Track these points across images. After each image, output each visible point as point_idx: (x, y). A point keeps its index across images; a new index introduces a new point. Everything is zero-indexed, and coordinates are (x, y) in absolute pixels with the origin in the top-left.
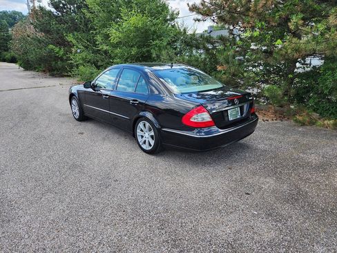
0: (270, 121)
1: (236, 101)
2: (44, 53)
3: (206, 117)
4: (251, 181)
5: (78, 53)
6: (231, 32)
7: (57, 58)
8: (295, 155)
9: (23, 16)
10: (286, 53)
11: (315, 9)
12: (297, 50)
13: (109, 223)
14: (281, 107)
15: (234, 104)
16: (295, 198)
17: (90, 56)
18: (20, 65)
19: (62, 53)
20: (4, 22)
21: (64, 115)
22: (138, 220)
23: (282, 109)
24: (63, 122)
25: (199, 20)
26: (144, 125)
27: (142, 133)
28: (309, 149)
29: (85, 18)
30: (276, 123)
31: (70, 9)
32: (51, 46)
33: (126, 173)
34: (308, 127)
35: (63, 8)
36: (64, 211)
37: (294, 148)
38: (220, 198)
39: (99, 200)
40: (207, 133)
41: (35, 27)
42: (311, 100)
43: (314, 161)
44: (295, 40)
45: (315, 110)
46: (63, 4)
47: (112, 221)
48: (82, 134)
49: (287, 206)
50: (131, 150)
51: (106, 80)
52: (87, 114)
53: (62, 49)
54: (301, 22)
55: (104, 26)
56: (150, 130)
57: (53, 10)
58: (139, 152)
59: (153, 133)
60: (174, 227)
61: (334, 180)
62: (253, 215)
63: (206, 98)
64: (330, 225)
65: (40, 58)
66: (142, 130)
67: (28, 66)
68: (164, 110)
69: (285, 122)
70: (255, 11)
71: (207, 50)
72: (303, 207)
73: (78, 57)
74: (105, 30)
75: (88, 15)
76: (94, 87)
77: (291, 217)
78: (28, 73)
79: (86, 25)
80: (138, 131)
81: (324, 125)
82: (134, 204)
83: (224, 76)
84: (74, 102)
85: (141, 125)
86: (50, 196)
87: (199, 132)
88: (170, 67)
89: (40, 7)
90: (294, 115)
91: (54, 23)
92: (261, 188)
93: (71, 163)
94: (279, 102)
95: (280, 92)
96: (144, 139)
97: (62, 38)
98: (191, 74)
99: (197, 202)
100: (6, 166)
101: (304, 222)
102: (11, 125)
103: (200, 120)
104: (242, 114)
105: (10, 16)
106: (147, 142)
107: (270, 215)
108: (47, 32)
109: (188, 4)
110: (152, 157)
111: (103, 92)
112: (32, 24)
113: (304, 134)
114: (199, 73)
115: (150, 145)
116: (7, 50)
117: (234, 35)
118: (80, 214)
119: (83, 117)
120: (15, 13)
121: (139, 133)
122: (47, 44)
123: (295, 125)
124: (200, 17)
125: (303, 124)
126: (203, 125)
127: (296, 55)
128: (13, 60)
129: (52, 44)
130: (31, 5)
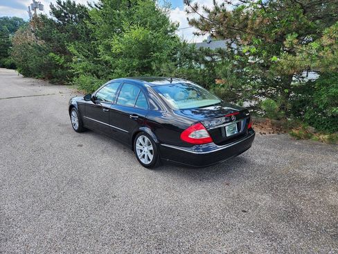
0: (267, 135)
1: (233, 118)
2: (44, 61)
3: (204, 134)
4: (247, 198)
5: (79, 63)
6: (229, 45)
7: (57, 66)
8: (291, 171)
9: (24, 22)
10: (282, 69)
11: (309, 27)
12: (293, 67)
13: (107, 242)
14: (278, 119)
15: (231, 121)
16: (291, 215)
17: (91, 66)
18: (20, 72)
19: (62, 61)
20: (5, 27)
21: (63, 125)
22: (136, 239)
23: (279, 122)
24: (62, 134)
25: (198, 35)
26: (144, 139)
27: (141, 148)
28: (305, 165)
29: (86, 28)
30: (273, 137)
31: (72, 18)
32: (52, 54)
33: (125, 189)
34: (304, 141)
35: (65, 17)
36: (62, 230)
37: (290, 163)
38: (218, 215)
39: (97, 218)
40: (204, 150)
41: (36, 35)
42: (307, 114)
43: (309, 177)
44: (290, 57)
45: (311, 124)
46: (65, 13)
47: (110, 240)
48: (81, 146)
49: (282, 225)
50: (129, 164)
51: (106, 92)
52: (86, 126)
53: (63, 57)
54: (296, 41)
55: (106, 37)
56: (149, 145)
57: (55, 19)
58: (138, 166)
59: (151, 148)
60: (171, 247)
61: (328, 197)
62: (250, 234)
63: (204, 114)
64: (323, 244)
65: (41, 66)
66: (141, 144)
67: (27, 73)
68: (163, 124)
69: (282, 136)
70: (252, 29)
71: (206, 62)
72: (298, 225)
73: (79, 66)
74: (107, 41)
75: (90, 26)
76: (95, 99)
77: (286, 236)
78: (28, 80)
79: (87, 35)
80: (138, 145)
81: (320, 139)
82: (132, 222)
83: (222, 89)
84: (73, 113)
85: (140, 139)
86: (48, 213)
87: (197, 149)
88: (169, 83)
89: (42, 16)
90: (291, 128)
91: (55, 31)
92: (257, 206)
93: (69, 178)
94: (276, 116)
95: (277, 107)
96: (143, 153)
97: (63, 46)
98: (190, 88)
99: (195, 220)
100: (4, 181)
101: (299, 241)
102: (9, 136)
103: (198, 137)
104: (239, 130)
105: (11, 22)
106: (146, 156)
107: (266, 234)
108: (48, 40)
109: (188, 19)
110: (151, 172)
111: (103, 105)
112: (33, 32)
113: (300, 148)
114: (197, 88)
115: (149, 160)
116: (7, 56)
117: (232, 48)
118: (78, 232)
119: (83, 129)
120: (16, 19)
121: (138, 147)
122: (48, 52)
123: (291, 139)
124: (199, 31)
125: (299, 138)
126: (202, 142)
127: (291, 71)
128: (12, 67)
129: (52, 52)
130: (33, 12)
